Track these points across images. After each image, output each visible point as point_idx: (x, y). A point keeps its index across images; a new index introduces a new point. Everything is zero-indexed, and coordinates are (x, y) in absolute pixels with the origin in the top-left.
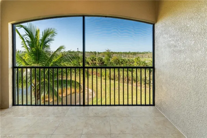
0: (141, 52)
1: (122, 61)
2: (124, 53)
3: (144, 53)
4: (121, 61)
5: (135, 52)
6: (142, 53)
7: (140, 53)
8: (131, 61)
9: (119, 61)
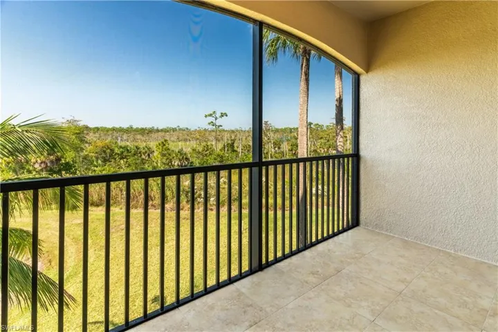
0: (160, 128)
1: (122, 152)
2: (114, 129)
3: (168, 131)
4: (117, 150)
5: (144, 127)
6: (162, 130)
7: (158, 131)
8: (144, 151)
9: (112, 150)
